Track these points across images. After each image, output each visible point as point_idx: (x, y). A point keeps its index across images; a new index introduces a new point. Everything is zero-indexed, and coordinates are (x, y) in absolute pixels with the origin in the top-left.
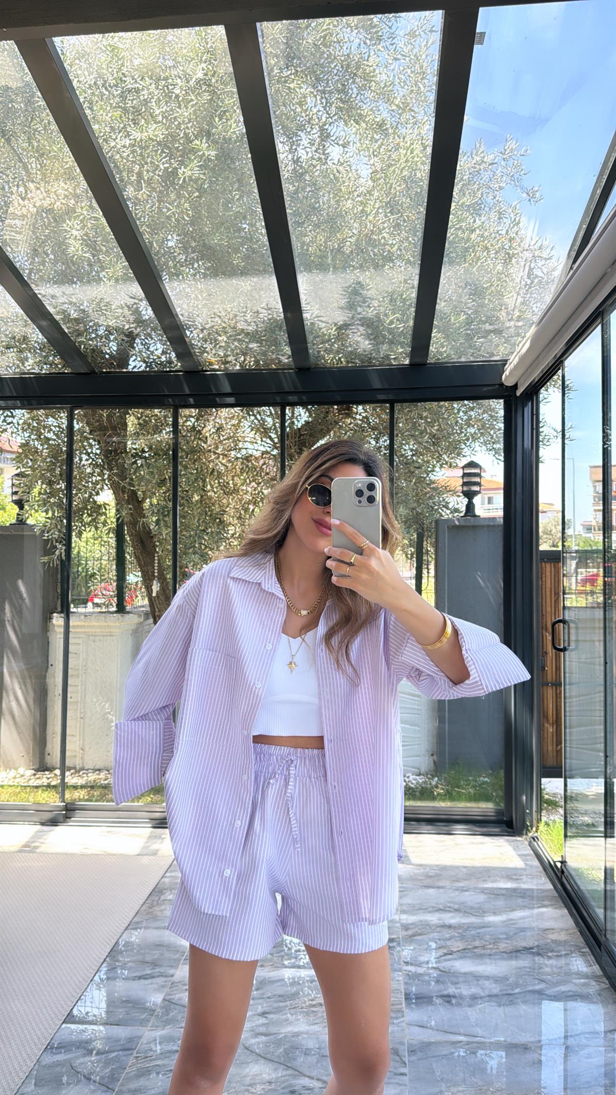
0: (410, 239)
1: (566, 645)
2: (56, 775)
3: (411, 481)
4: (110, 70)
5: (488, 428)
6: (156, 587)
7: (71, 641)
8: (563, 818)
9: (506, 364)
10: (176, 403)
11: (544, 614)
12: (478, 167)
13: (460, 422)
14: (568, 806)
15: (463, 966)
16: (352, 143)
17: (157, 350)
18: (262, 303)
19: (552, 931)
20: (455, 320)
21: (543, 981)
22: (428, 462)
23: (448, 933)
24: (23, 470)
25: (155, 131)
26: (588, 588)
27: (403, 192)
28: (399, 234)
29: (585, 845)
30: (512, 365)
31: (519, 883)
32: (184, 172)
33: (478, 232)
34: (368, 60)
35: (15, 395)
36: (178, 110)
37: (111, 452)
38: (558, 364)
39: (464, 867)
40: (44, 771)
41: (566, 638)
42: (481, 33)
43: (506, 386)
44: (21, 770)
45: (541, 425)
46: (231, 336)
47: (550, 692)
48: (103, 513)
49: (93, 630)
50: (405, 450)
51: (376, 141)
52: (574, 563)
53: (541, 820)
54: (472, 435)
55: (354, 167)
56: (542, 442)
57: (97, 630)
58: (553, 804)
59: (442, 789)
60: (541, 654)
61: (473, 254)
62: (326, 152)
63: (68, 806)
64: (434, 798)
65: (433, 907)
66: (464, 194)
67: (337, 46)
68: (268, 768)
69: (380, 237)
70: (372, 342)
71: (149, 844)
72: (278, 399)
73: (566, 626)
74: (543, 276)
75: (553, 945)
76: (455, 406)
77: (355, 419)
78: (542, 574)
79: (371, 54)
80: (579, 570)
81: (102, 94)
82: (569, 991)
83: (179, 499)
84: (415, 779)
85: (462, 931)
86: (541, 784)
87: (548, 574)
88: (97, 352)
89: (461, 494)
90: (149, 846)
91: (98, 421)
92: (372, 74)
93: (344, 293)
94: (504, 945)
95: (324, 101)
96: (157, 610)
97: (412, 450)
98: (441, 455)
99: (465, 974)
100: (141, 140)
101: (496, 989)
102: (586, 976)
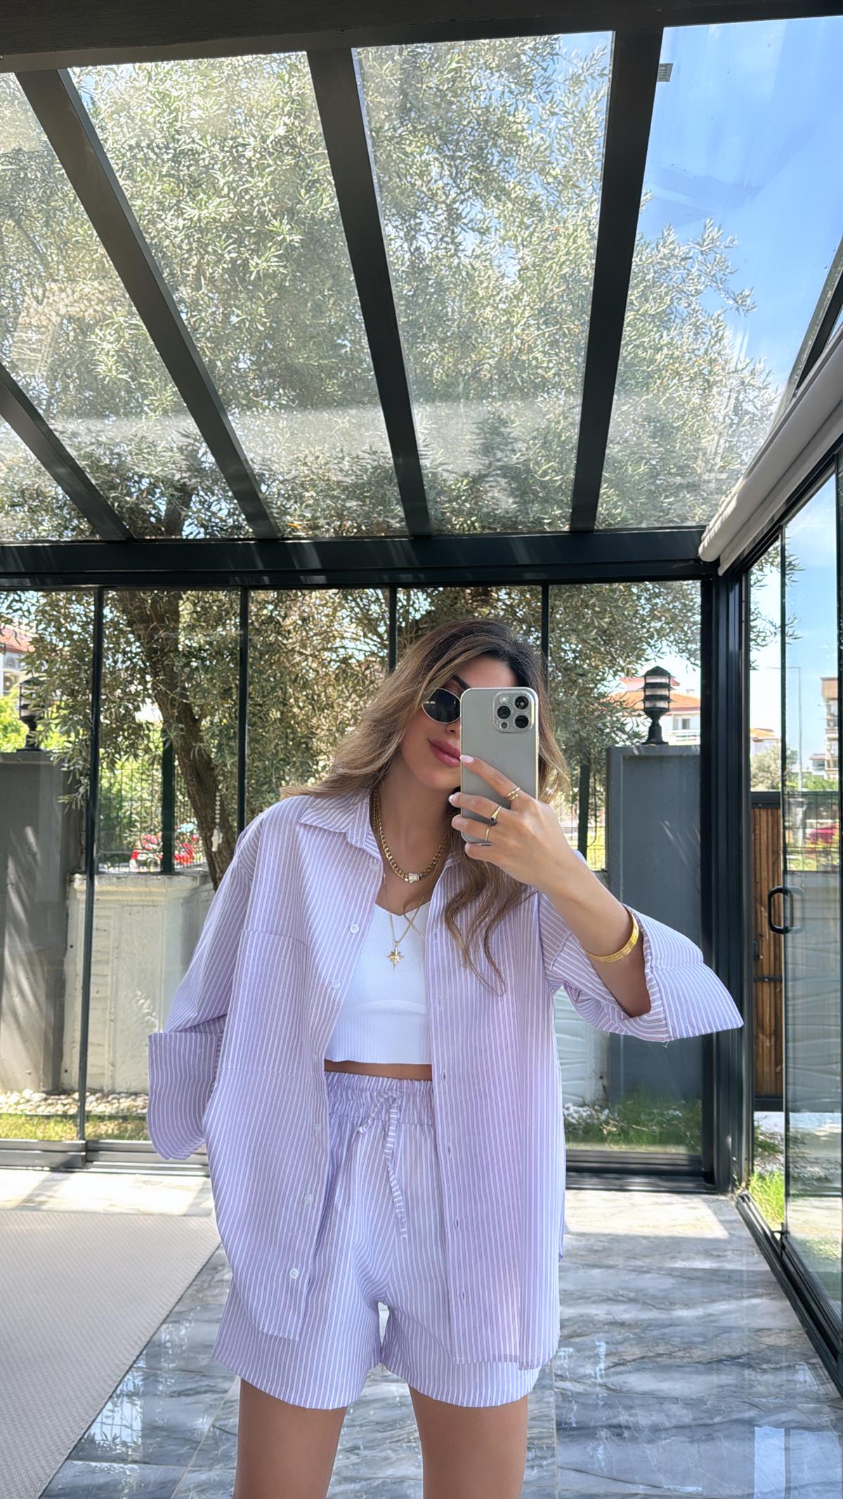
0: (572, 360)
1: (788, 924)
2: (74, 1099)
3: (572, 694)
4: (158, 126)
5: (681, 621)
6: (217, 839)
7: (95, 912)
8: (783, 1168)
9: (703, 532)
10: (246, 584)
11: (758, 880)
12: (666, 262)
13: (641, 612)
14: (791, 1151)
15: (640, 1382)
16: (493, 229)
17: (220, 509)
18: (364, 444)
19: (769, 1333)
20: (633, 471)
21: (753, 1405)
22: (597, 667)
23: (620, 1334)
24: (36, 675)
25: (217, 208)
26: (821, 845)
27: (562, 296)
28: (557, 354)
29: (817, 1207)
30: (712, 533)
31: (722, 1262)
32: (258, 264)
33: (665, 351)
34: (514, 116)
35: (23, 570)
36: (250, 179)
37: (155, 651)
38: (775, 531)
39: (645, 1238)
40: (59, 1095)
41: (788, 915)
42: (666, 65)
43: (705, 562)
44: (27, 1093)
45: (752, 618)
46: (321, 491)
47: (766, 991)
48: (145, 735)
49: (129, 898)
50: (565, 651)
51: (527, 228)
52: (799, 812)
53: (753, 1171)
54: (656, 630)
55: (496, 262)
56: (755, 640)
57: (135, 898)
58: (770, 1148)
59: (615, 1126)
60: (753, 936)
61: (659, 382)
62: (457, 240)
63: (90, 1144)
64: (602, 1140)
65: (599, 1295)
66: (647, 300)
67: (472, 95)
68: (358, 1109)
69: (531, 356)
70: (517, 500)
71: (200, 1200)
72: (386, 578)
73: (788, 898)
74: (756, 411)
75: (769, 1353)
76: (635, 590)
77: (495, 608)
78: (755, 825)
79: (520, 108)
80: (808, 821)
81: (147, 159)
82: (792, 1421)
83: (248, 716)
84: (577, 1112)
85: (640, 1331)
86: (753, 1121)
87: (764, 824)
88: (136, 512)
89: (642, 713)
90: (200, 1203)
91: (138, 608)
92: (519, 134)
93: (478, 431)
94: (700, 1353)
95: (454, 171)
96: (218, 871)
97: (574, 651)
98: (615, 659)
99: (644, 1394)
100: (199, 220)
101: (686, 1416)
102: (818, 1400)
